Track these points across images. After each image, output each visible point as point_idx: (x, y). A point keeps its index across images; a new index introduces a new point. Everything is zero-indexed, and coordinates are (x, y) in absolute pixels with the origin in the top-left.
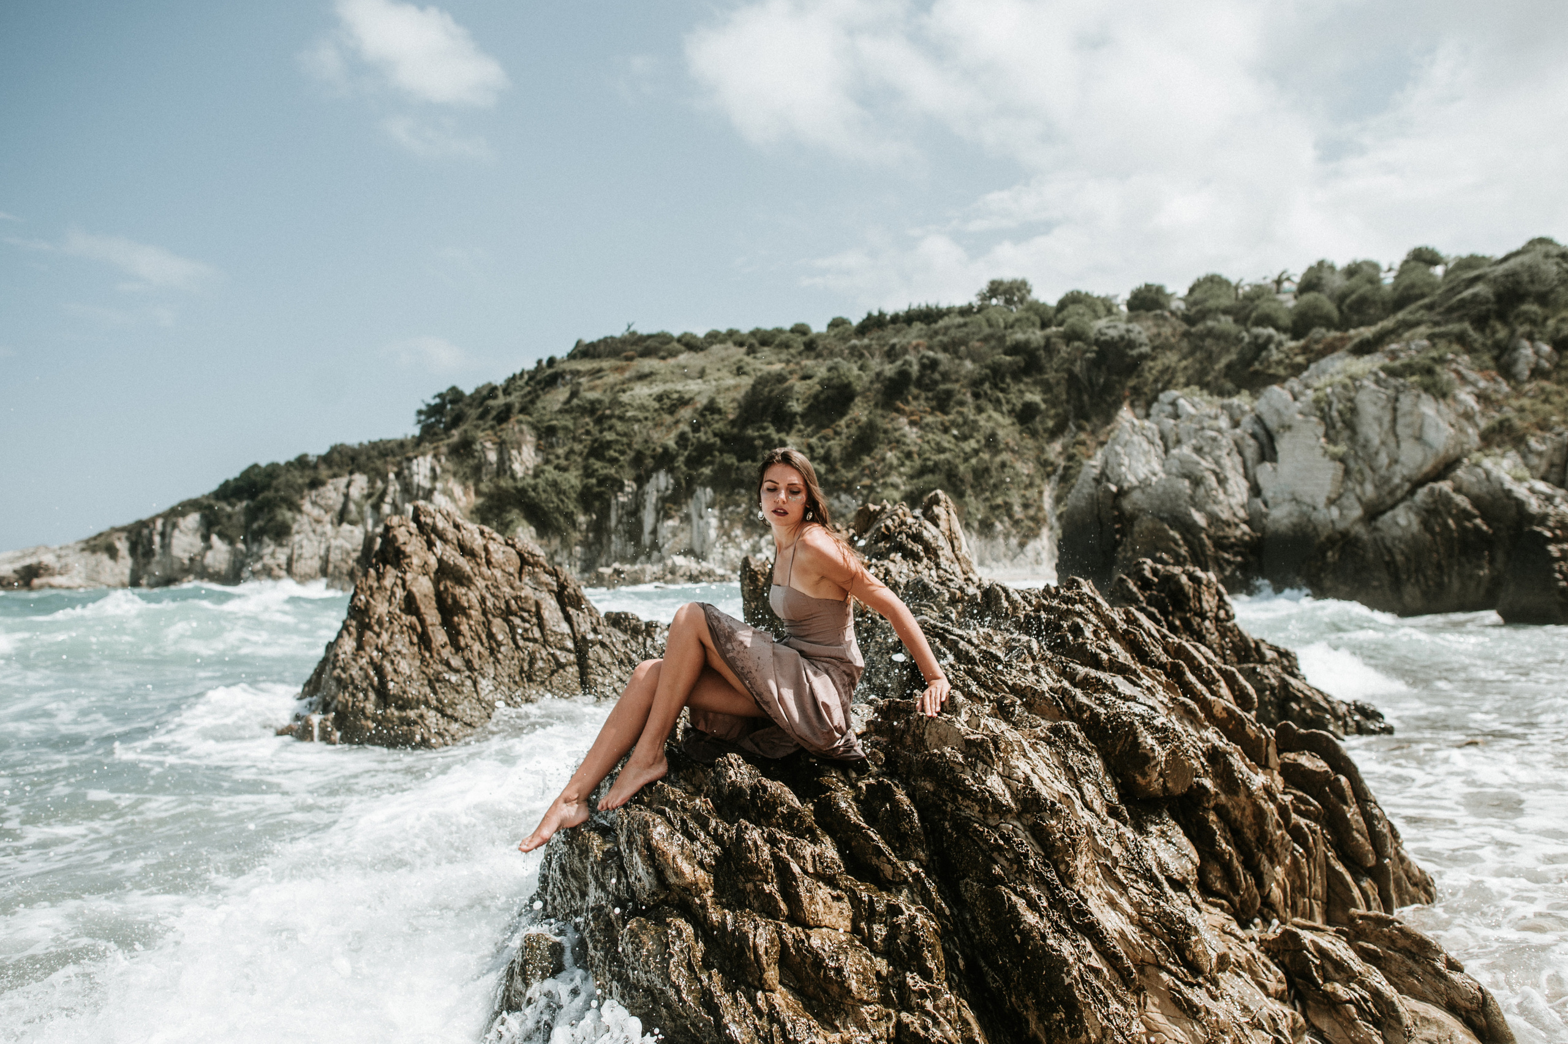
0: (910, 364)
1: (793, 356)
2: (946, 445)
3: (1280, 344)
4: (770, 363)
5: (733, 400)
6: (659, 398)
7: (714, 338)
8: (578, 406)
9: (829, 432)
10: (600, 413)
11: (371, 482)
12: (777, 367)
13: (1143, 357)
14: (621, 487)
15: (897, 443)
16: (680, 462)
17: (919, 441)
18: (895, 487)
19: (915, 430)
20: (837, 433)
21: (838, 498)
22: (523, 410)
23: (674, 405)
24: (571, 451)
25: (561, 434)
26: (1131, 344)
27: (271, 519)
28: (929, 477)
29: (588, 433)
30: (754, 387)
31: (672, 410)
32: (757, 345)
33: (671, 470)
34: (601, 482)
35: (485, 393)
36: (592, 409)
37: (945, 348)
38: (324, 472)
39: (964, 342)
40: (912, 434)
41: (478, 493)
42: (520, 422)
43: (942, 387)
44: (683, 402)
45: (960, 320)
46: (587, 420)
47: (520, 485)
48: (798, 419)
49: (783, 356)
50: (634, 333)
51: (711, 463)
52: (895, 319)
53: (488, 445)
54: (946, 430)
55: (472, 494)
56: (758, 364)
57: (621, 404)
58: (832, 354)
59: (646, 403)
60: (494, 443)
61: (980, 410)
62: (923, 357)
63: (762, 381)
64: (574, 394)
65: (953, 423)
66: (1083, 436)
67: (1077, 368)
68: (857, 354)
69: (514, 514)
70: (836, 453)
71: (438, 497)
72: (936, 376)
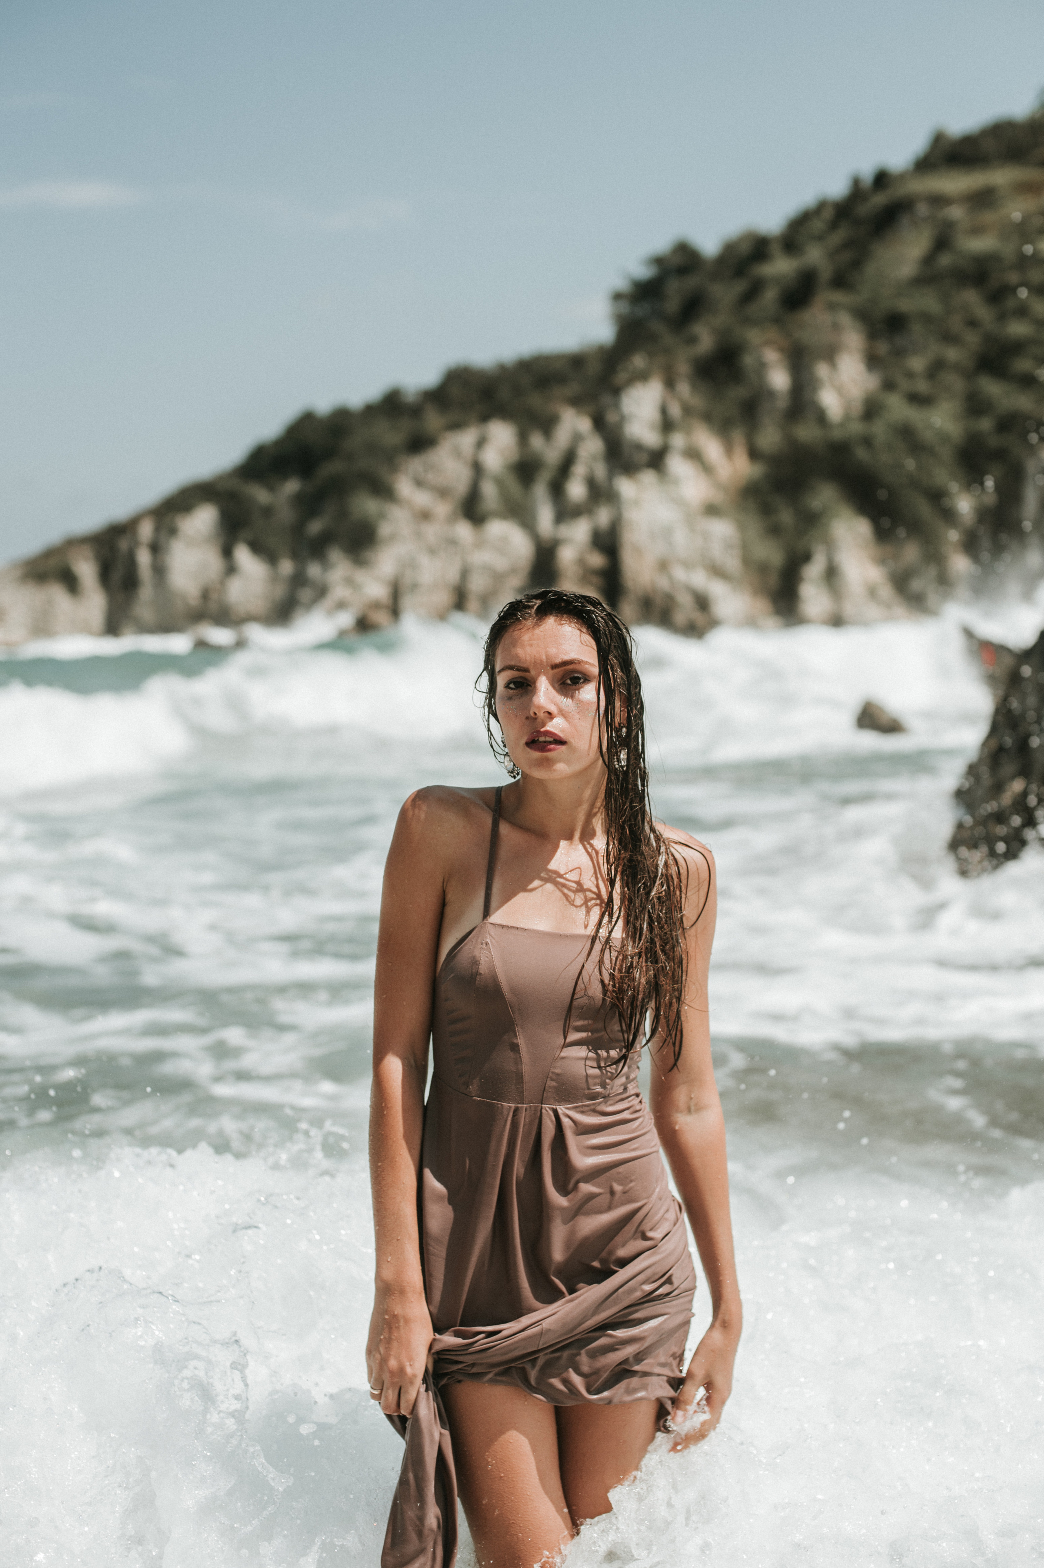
8: (952, 269)
10: (995, 279)
11: (523, 438)
22: (840, 281)
24: (939, 364)
25: (917, 329)
27: (343, 514)
29: (972, 323)
34: (1003, 424)
35: (745, 249)
36: (978, 272)
38: (433, 420)
41: (754, 454)
42: (832, 307)
46: (970, 295)
47: (837, 435)
53: (771, 355)
55: (742, 455)
60: (782, 352)
64: (941, 244)
69: (827, 495)
71: (677, 465)
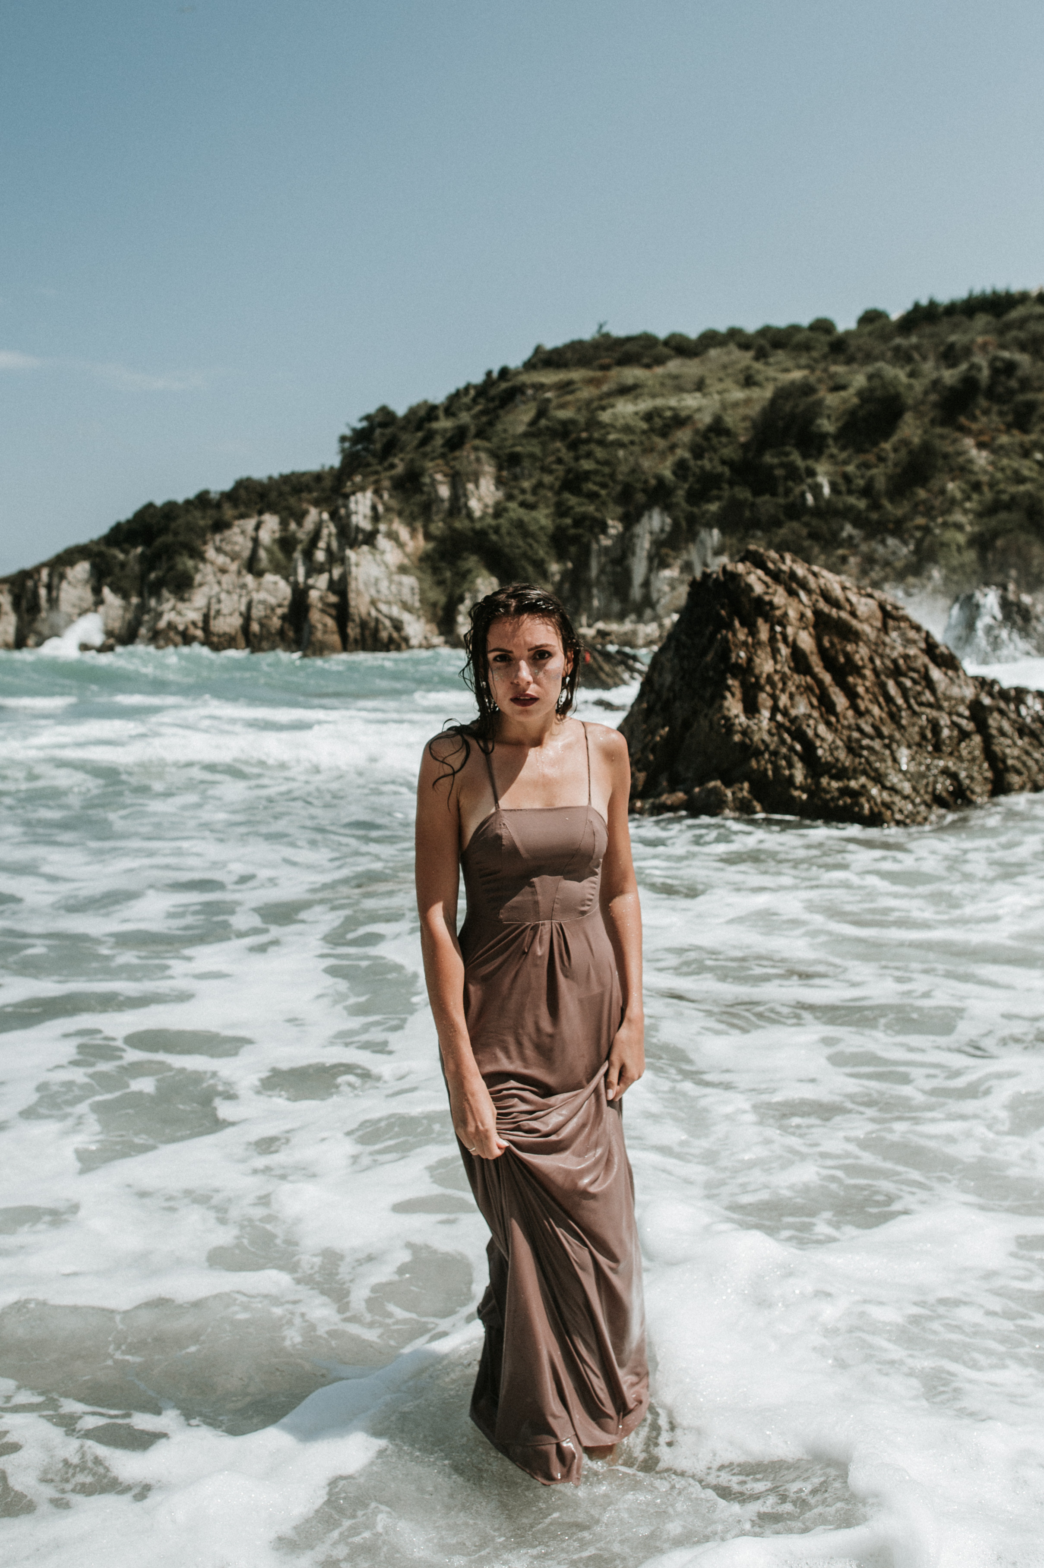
0: (979, 369)
1: (816, 361)
2: (1026, 472)
4: (787, 370)
5: (745, 418)
6: (648, 417)
7: (710, 339)
8: (548, 428)
9: (871, 458)
10: (574, 436)
11: (284, 524)
12: (797, 375)
14: (604, 528)
15: (963, 470)
16: (680, 494)
17: (990, 468)
18: (959, 527)
19: (984, 453)
20: (881, 459)
21: (883, 542)
22: (481, 434)
23: (666, 426)
24: (540, 485)
25: (526, 463)
27: (171, 568)
28: (1003, 515)
29: (560, 461)
30: (773, 401)
31: (664, 433)
32: (768, 347)
33: (667, 508)
34: (579, 521)
35: (422, 413)
36: (564, 431)
37: (1023, 347)
38: (229, 511)
40: (981, 458)
41: (428, 536)
42: (476, 449)
43: (1021, 398)
44: (679, 421)
46: (558, 444)
47: (478, 526)
48: (830, 442)
49: (803, 361)
50: (607, 336)
51: (719, 498)
52: (952, 309)
53: (439, 477)
54: (1027, 454)
55: (420, 537)
56: (771, 372)
57: (601, 425)
58: (869, 357)
59: (632, 423)
60: (445, 475)
62: (995, 359)
63: (783, 394)
64: (542, 413)
65: (1037, 445)
68: (903, 357)
69: (472, 561)
70: (881, 484)
71: (382, 542)
72: (1013, 384)
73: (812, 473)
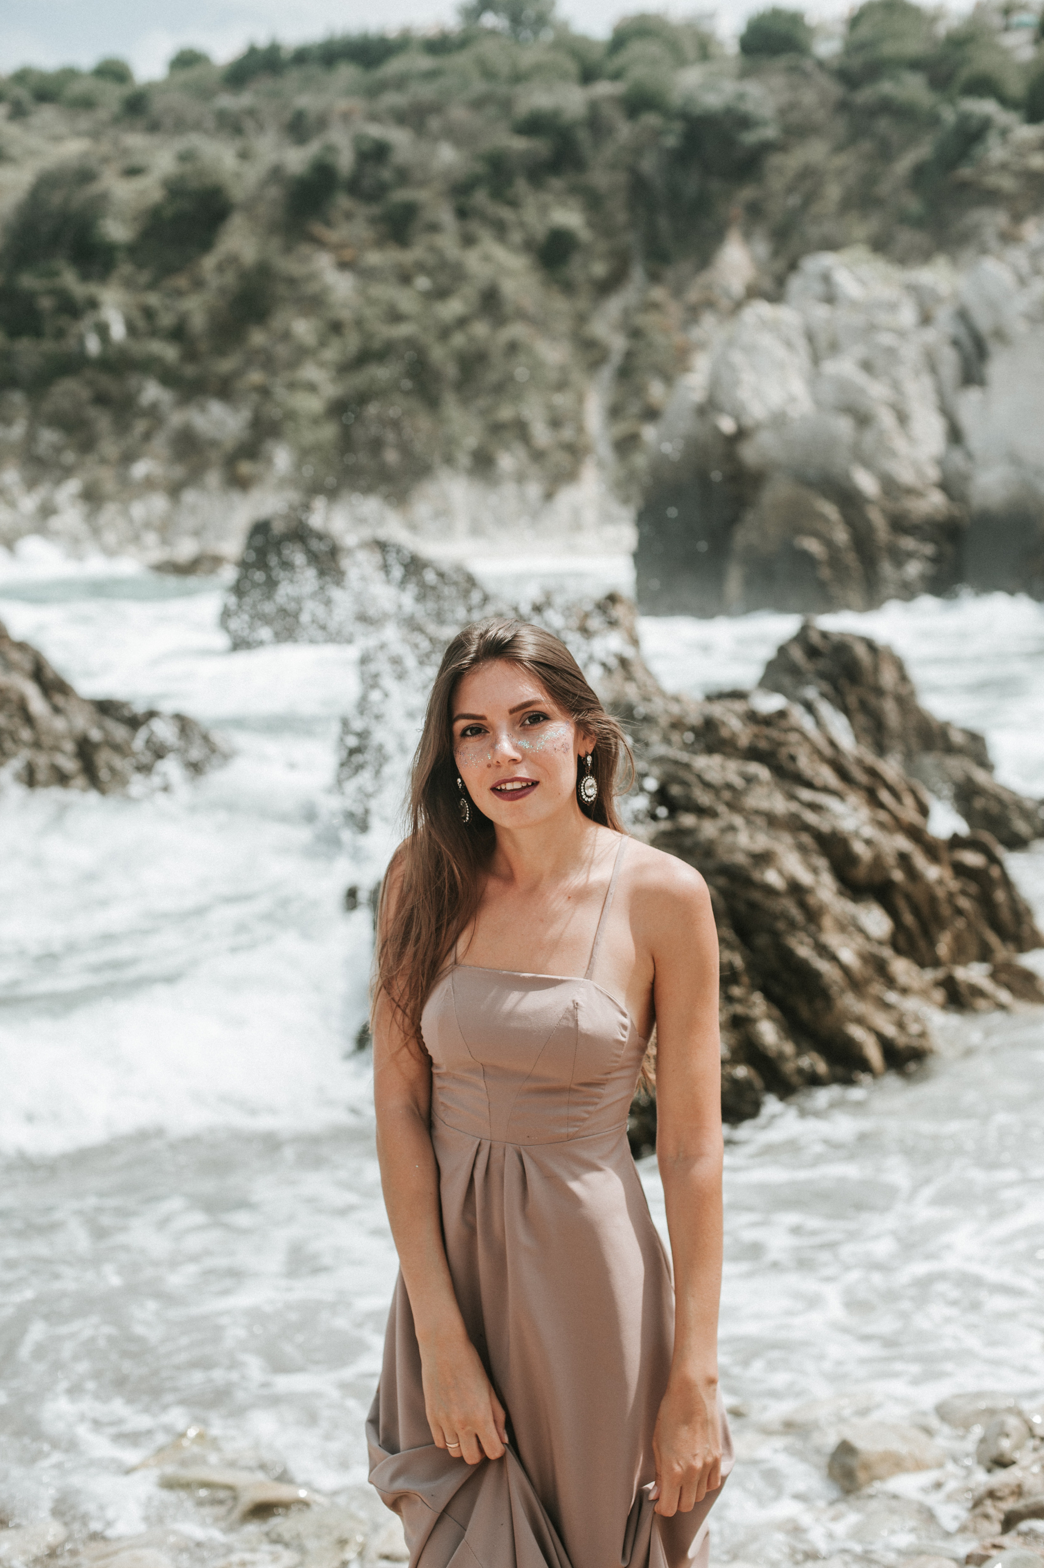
0: (336, 150)
1: (101, 126)
2: (404, 307)
3: (1004, 133)
4: (57, 139)
9: (182, 282)
12: (75, 149)
13: (766, 148)
15: (315, 302)
17: (354, 300)
18: (311, 388)
19: (346, 278)
20: (198, 284)
21: (203, 409)
26: (745, 122)
28: (373, 370)
32: (27, 100)
37: (401, 118)
39: (436, 108)
40: (341, 286)
43: (397, 195)
45: (425, 63)
48: (122, 255)
49: (84, 126)
52: (302, 57)
54: (405, 278)
56: (34, 141)
58: (181, 126)
61: (468, 241)
62: (361, 137)
63: (48, 179)
65: (421, 268)
66: (658, 293)
67: (649, 165)
68: (229, 126)
70: (198, 322)
72: (386, 174)
73: (93, 304)
